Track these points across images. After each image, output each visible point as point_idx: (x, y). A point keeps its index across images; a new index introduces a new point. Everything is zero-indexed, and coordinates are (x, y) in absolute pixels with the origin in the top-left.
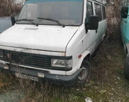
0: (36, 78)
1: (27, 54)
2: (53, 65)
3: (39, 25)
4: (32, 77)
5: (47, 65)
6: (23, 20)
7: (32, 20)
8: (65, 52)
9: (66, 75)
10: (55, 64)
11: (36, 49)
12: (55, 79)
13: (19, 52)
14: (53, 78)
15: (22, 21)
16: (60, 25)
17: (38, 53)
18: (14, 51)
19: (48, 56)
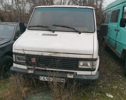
0: (63, 80)
1: (55, 58)
2: (80, 67)
3: (55, 32)
4: (59, 79)
5: (75, 67)
6: (37, 26)
7: (47, 27)
8: (93, 55)
9: (91, 75)
10: (82, 66)
11: (65, 53)
12: (83, 79)
13: (47, 56)
14: (81, 78)
15: (34, 27)
16: (77, 31)
17: (67, 57)
18: (41, 55)
19: (76, 58)
